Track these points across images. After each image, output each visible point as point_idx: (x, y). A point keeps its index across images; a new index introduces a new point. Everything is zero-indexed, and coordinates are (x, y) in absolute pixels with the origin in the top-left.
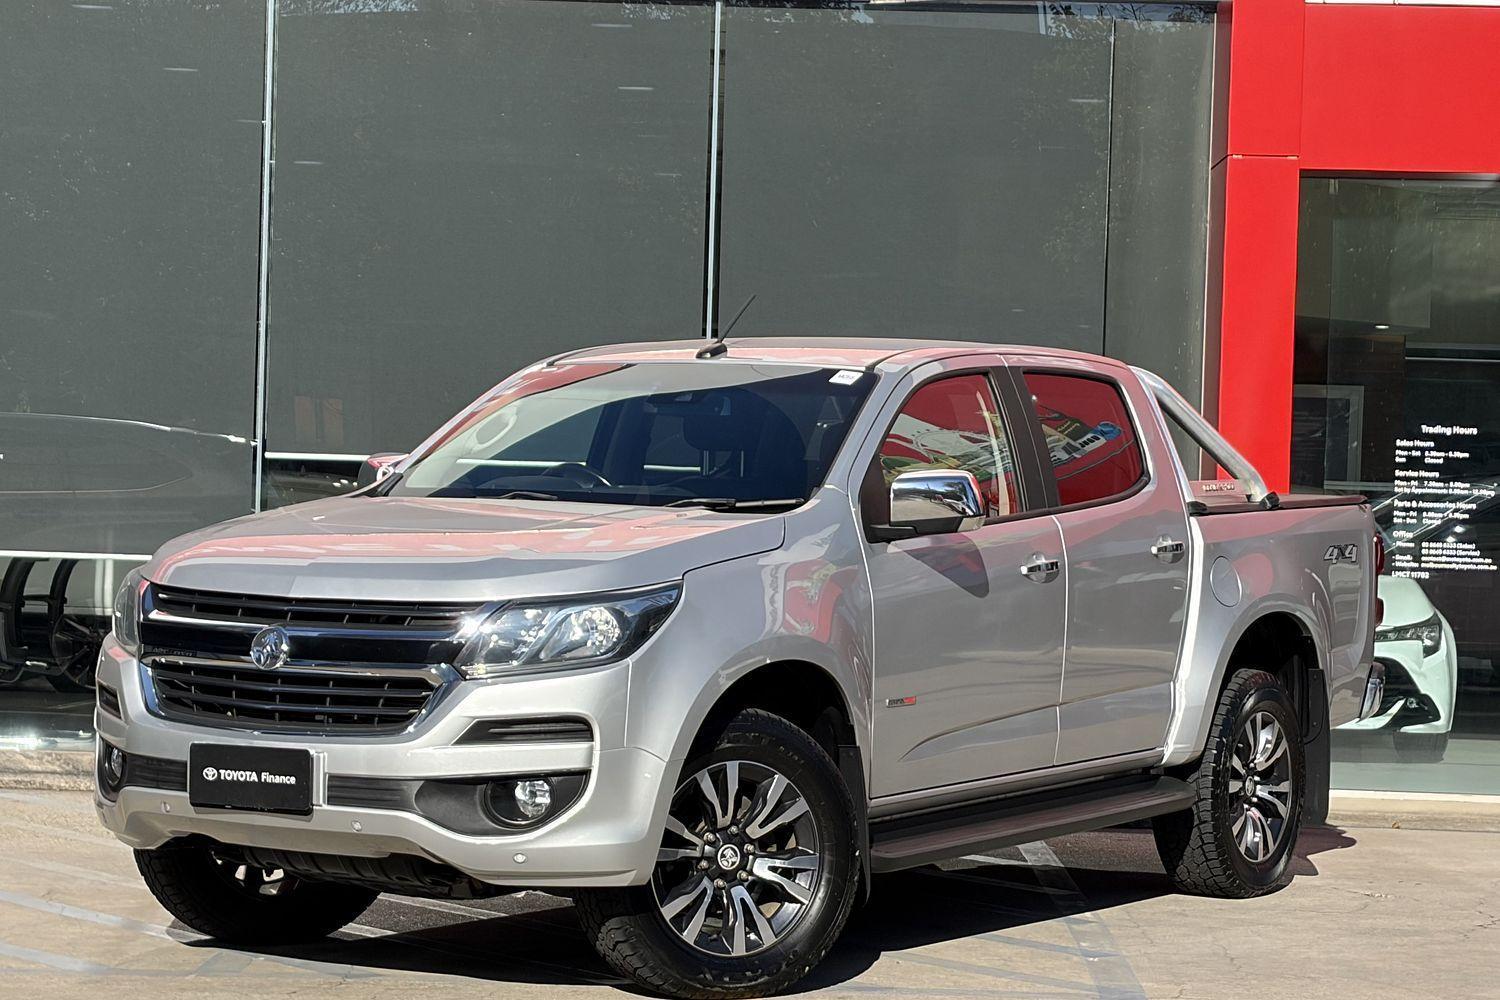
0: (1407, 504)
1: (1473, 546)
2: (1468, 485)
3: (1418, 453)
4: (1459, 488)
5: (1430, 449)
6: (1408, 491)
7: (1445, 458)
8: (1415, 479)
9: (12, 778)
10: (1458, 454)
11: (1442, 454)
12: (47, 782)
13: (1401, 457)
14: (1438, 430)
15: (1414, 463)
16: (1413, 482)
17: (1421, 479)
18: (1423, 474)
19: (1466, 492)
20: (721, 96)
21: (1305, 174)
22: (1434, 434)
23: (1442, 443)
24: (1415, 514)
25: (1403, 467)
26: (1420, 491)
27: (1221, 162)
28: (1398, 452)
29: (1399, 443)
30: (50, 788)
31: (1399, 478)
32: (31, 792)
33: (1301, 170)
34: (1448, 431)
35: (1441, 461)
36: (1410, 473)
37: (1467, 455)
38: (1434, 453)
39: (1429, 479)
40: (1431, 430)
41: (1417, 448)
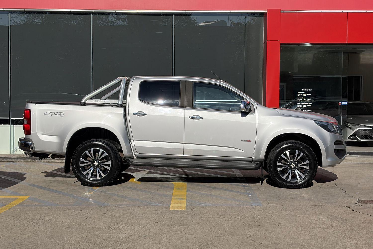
0: (300, 104)
1: (312, 111)
2: (311, 100)
3: (302, 94)
4: (309, 100)
5: (304, 93)
6: (300, 101)
7: (306, 95)
8: (301, 99)
9: (48, 160)
10: (309, 94)
11: (306, 94)
12: (54, 161)
13: (298, 95)
14: (305, 90)
15: (301, 96)
16: (301, 100)
17: (302, 99)
18: (302, 98)
19: (310, 101)
20: (174, 34)
21: (281, 44)
22: (304, 91)
23: (306, 92)
24: (301, 105)
25: (299, 97)
26: (302, 101)
27: (265, 42)
28: (298, 94)
29: (298, 92)
30: (54, 162)
31: (298, 99)
32: (51, 163)
33: (280, 43)
34: (307, 90)
35: (306, 96)
36: (300, 98)
37: (310, 94)
38: (304, 94)
39: (304, 99)
40: (304, 90)
41: (301, 93)
